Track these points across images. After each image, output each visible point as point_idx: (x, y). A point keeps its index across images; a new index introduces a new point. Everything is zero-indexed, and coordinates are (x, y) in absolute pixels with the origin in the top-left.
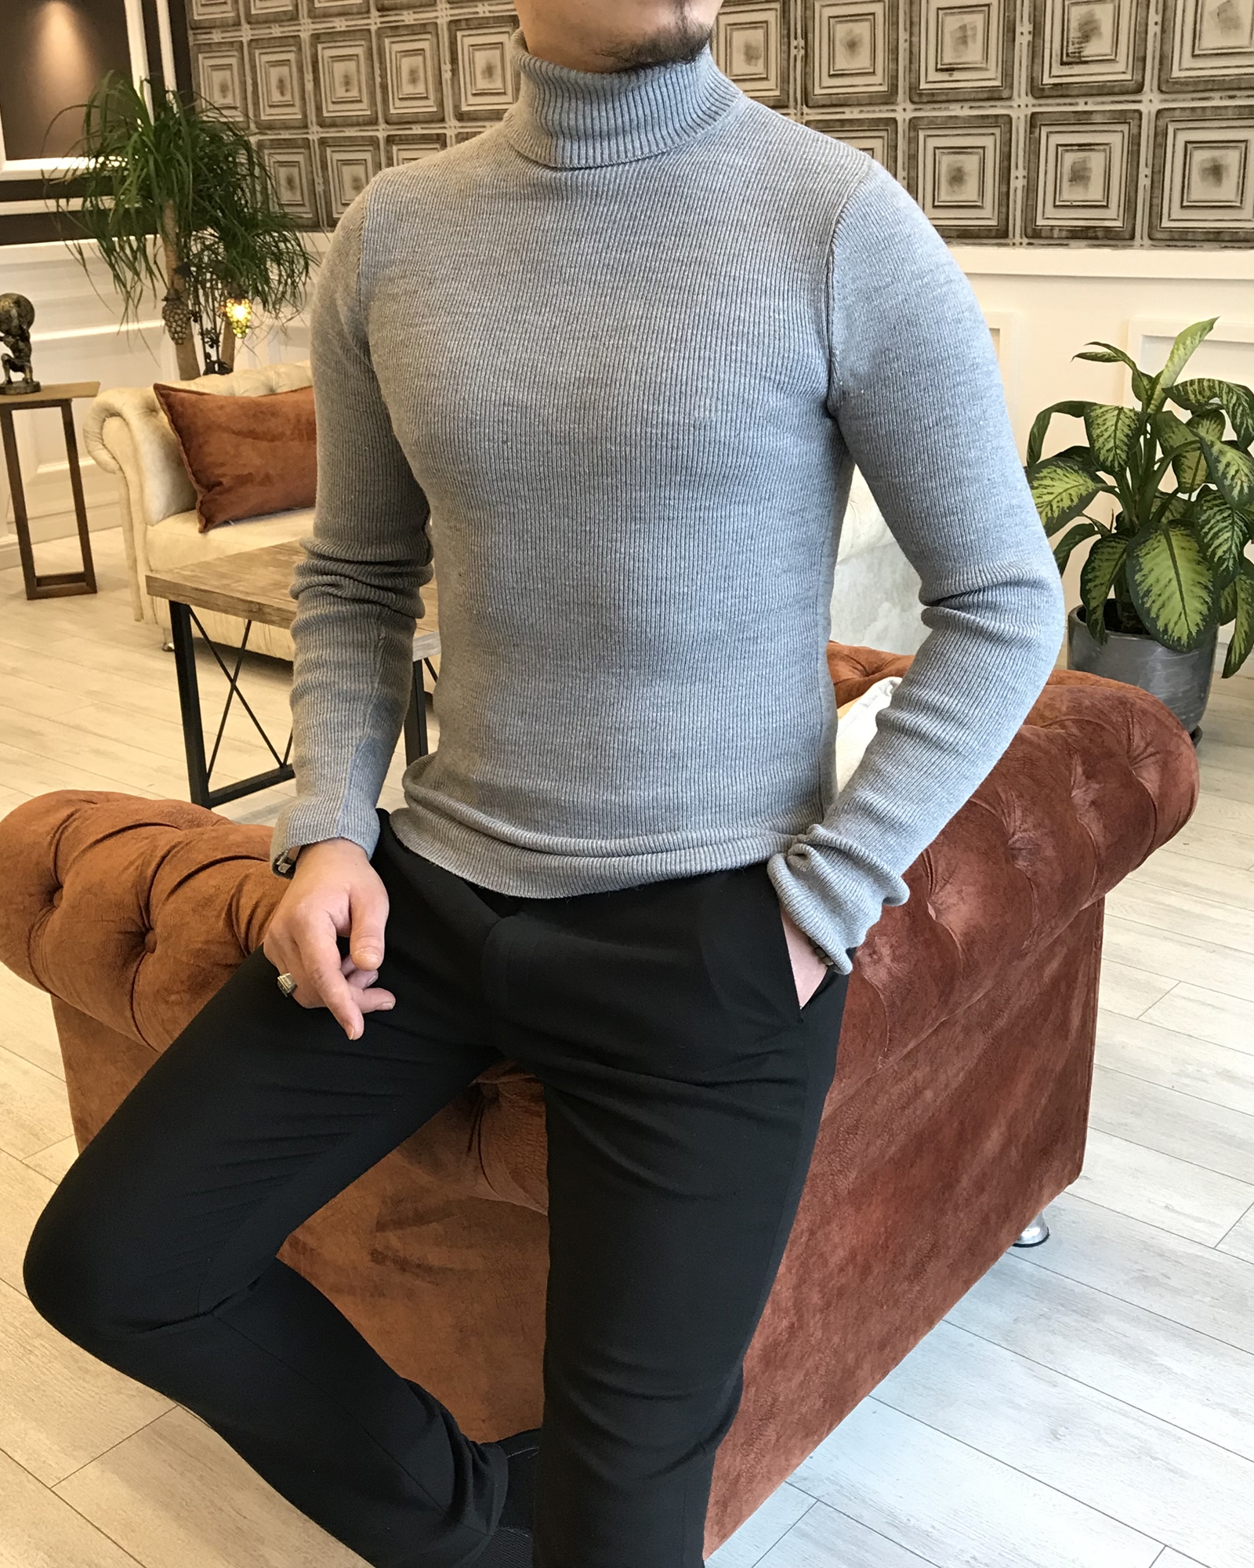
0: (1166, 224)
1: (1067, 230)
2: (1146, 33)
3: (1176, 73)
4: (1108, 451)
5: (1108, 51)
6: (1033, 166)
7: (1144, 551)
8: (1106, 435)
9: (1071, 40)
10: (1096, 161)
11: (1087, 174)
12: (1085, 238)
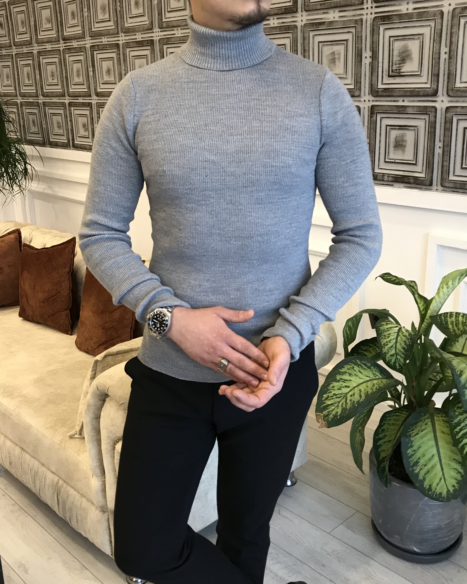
0: (452, 178)
1: (392, 177)
2: (439, 59)
3: (458, 85)
5: (417, 70)
6: (372, 136)
7: (415, 432)
8: (390, 345)
9: (394, 62)
10: (410, 136)
11: (404, 144)
12: (403, 182)
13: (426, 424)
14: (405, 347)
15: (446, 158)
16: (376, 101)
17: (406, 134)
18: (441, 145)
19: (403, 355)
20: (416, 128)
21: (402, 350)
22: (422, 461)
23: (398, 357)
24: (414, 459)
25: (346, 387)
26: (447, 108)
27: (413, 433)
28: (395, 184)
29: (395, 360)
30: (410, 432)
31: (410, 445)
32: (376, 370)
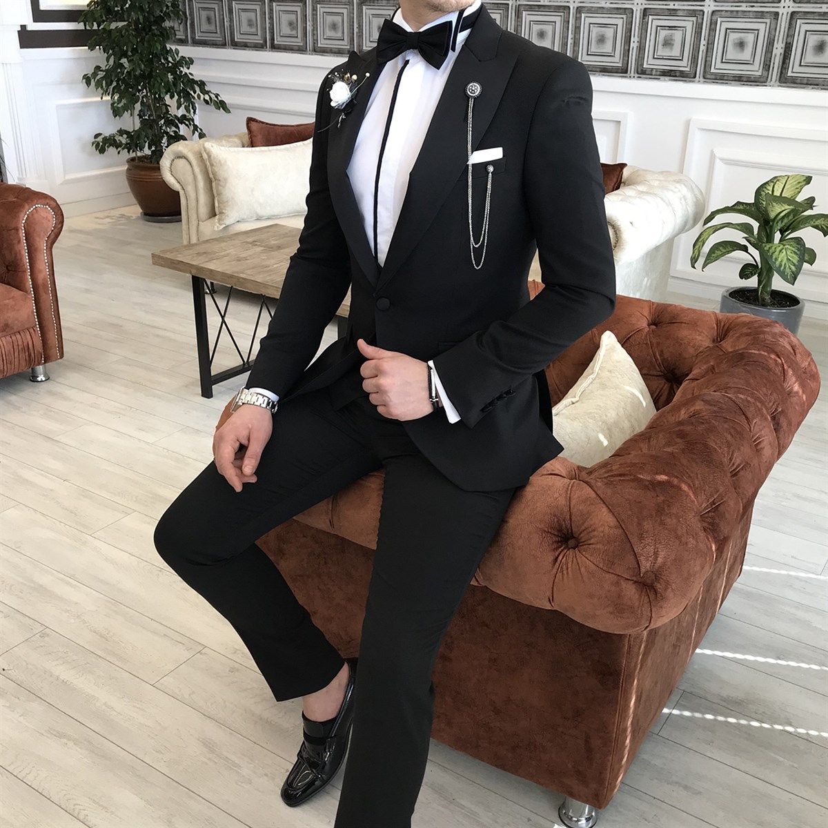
0: (713, 71)
1: (660, 71)
6: (643, 36)
10: (678, 35)
11: (673, 42)
12: (670, 76)
15: (709, 54)
16: (649, 4)
17: (674, 34)
18: (705, 43)
20: (684, 29)
26: (713, 12)
28: (662, 78)
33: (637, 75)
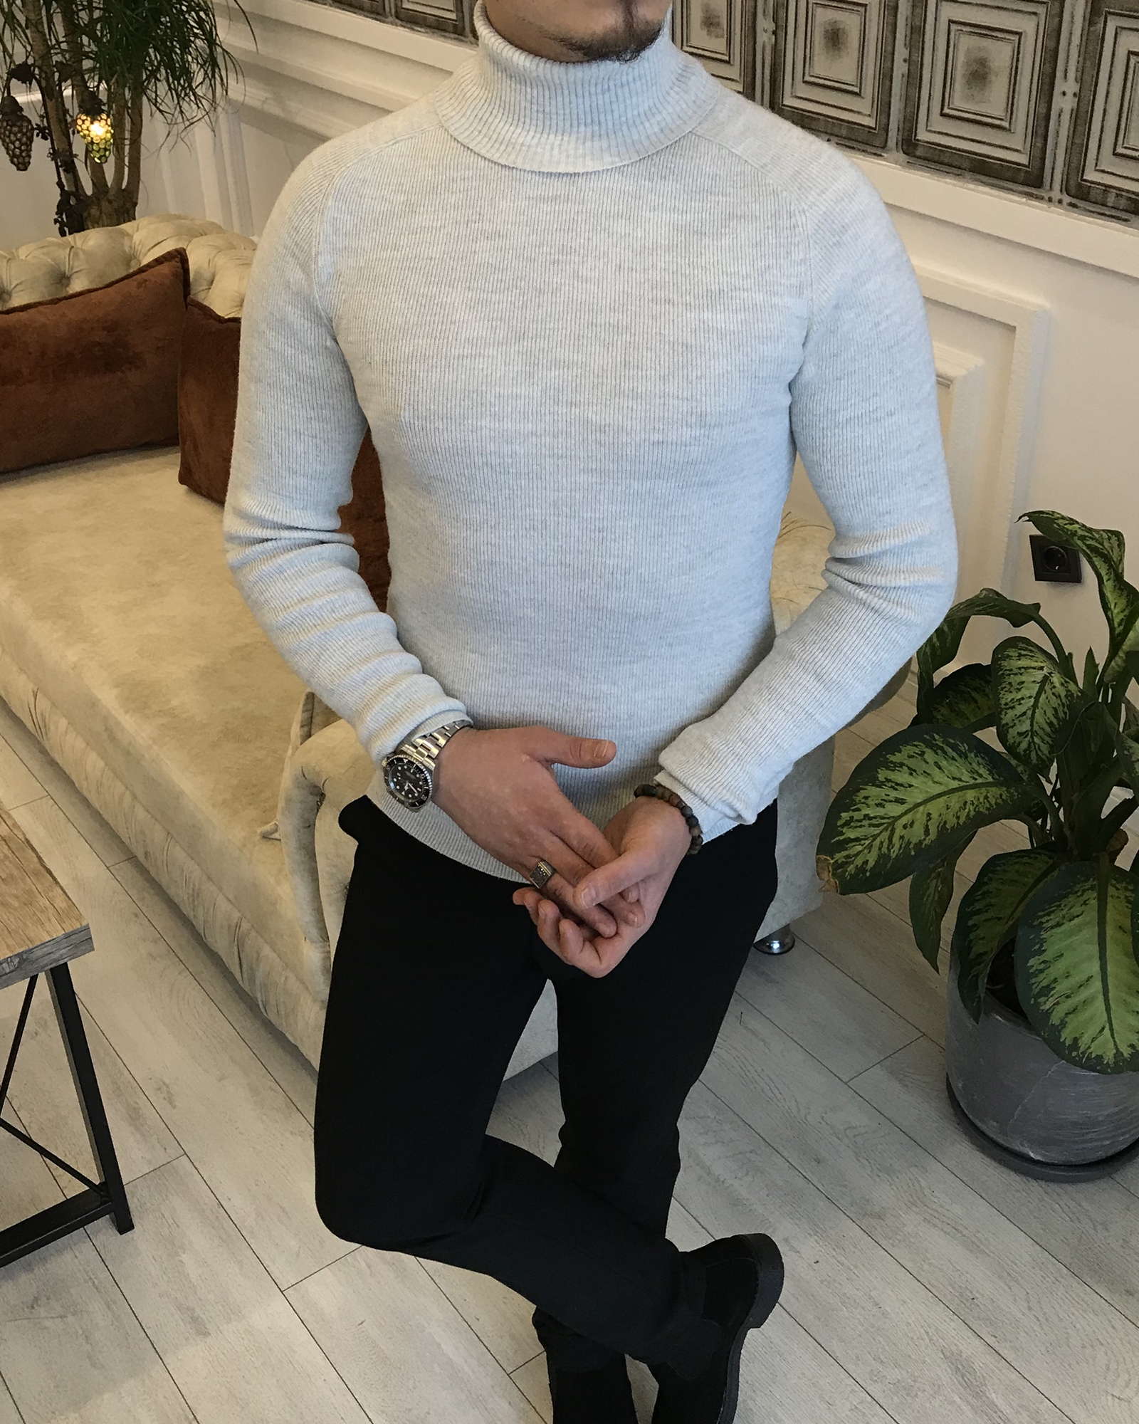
1: (1128, 199)
4: (1020, 734)
6: (1087, 78)
7: (1054, 919)
8: (1019, 710)
13: (1085, 903)
14: (1055, 721)
19: (1047, 739)
21: (1048, 729)
22: (1061, 987)
23: (1036, 740)
24: (1043, 980)
25: (898, 801)
27: (1048, 921)
28: (1134, 219)
29: (1029, 745)
30: (1042, 917)
31: (1037, 947)
32: (981, 761)
33: (1067, 199)
